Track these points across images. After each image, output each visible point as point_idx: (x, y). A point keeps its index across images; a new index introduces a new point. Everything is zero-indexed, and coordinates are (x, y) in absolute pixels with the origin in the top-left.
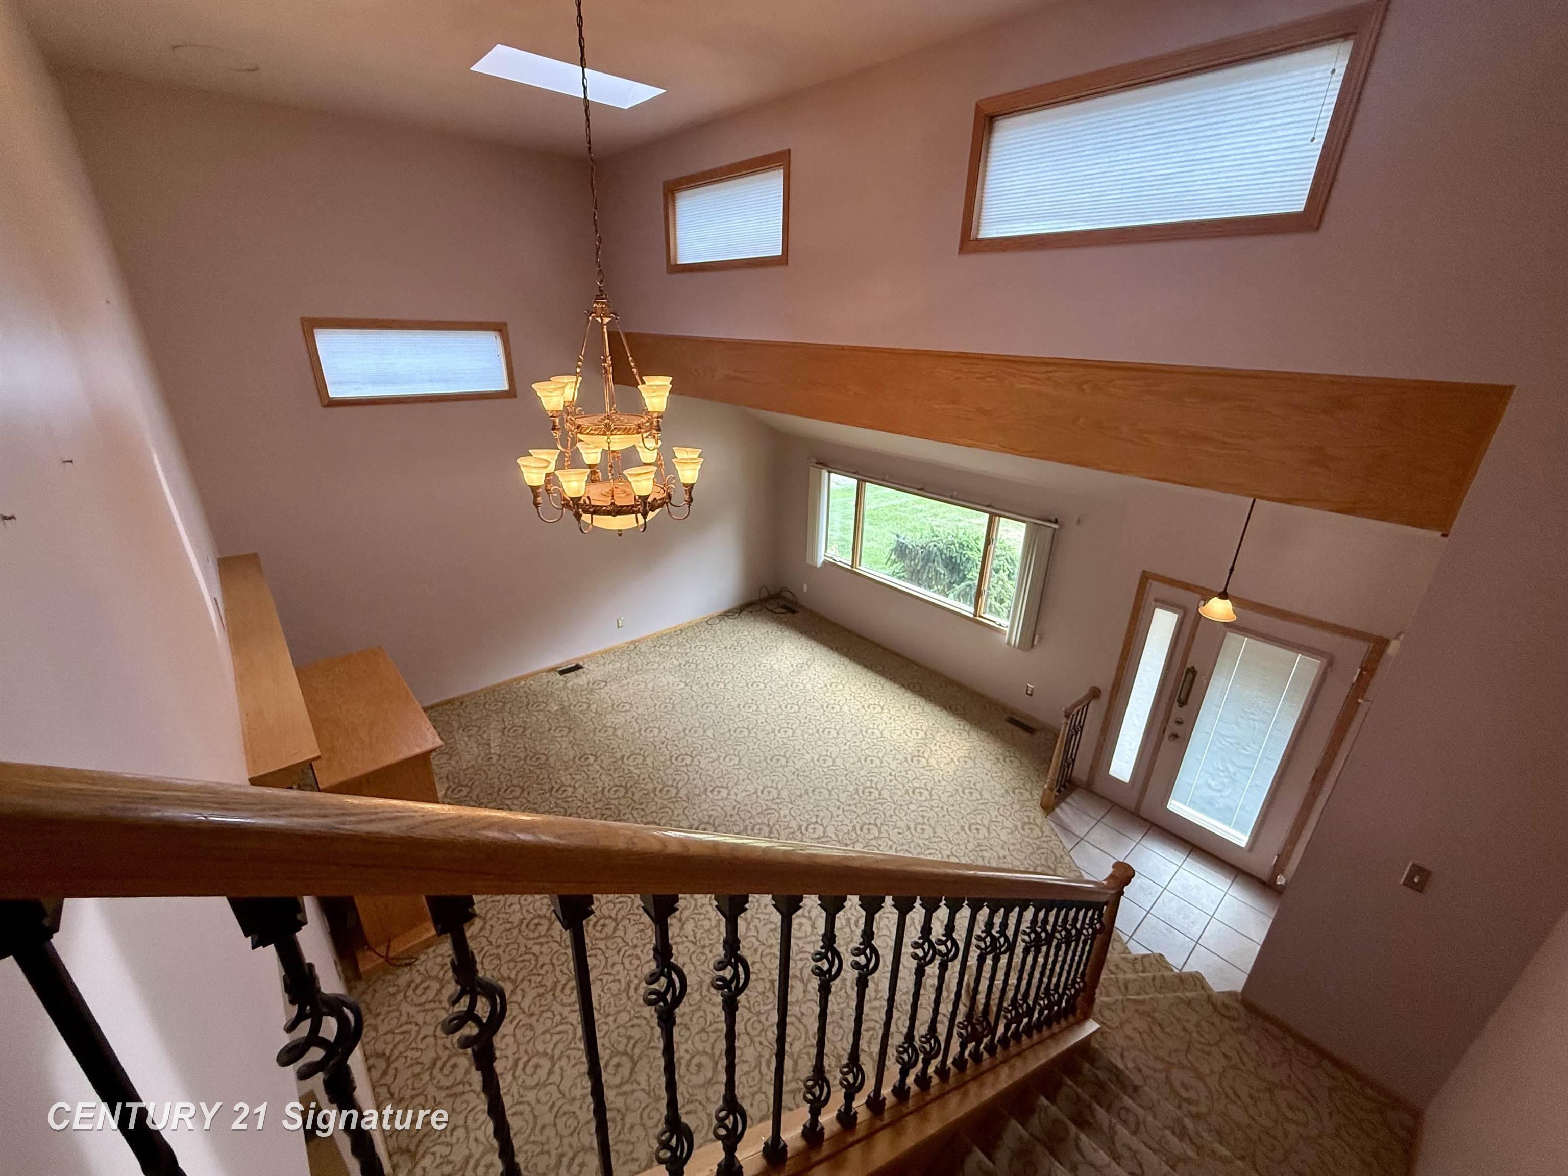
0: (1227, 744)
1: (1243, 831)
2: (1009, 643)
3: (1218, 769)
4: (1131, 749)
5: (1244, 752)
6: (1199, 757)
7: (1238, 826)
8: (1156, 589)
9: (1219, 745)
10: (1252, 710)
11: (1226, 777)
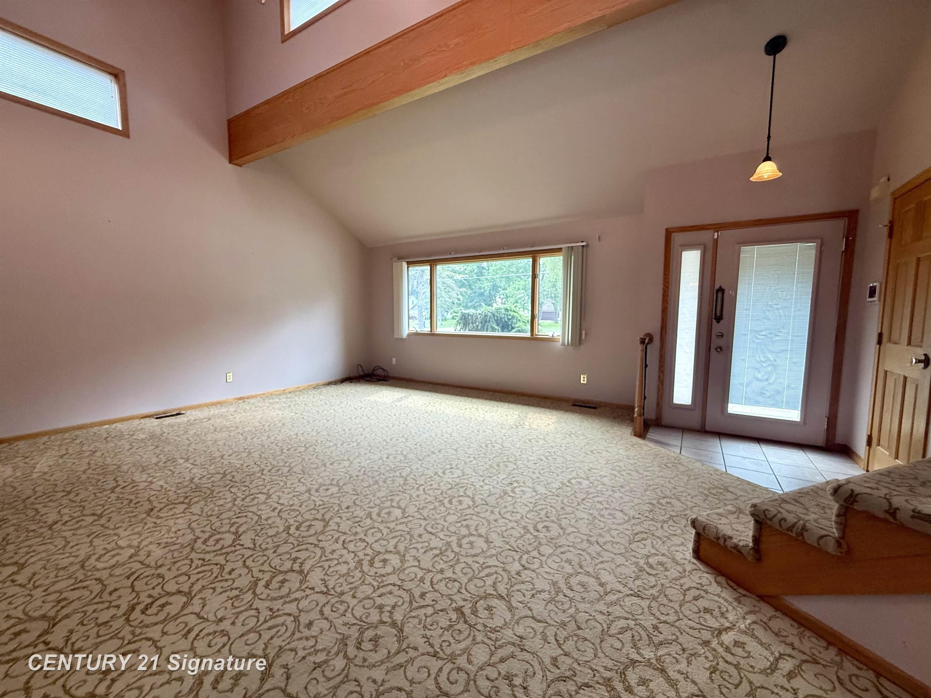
0: (763, 337)
1: (795, 408)
2: (563, 344)
3: (761, 361)
4: (687, 374)
5: (778, 338)
6: (743, 358)
7: (789, 406)
8: (678, 238)
9: (757, 341)
10: (774, 302)
11: (769, 365)
